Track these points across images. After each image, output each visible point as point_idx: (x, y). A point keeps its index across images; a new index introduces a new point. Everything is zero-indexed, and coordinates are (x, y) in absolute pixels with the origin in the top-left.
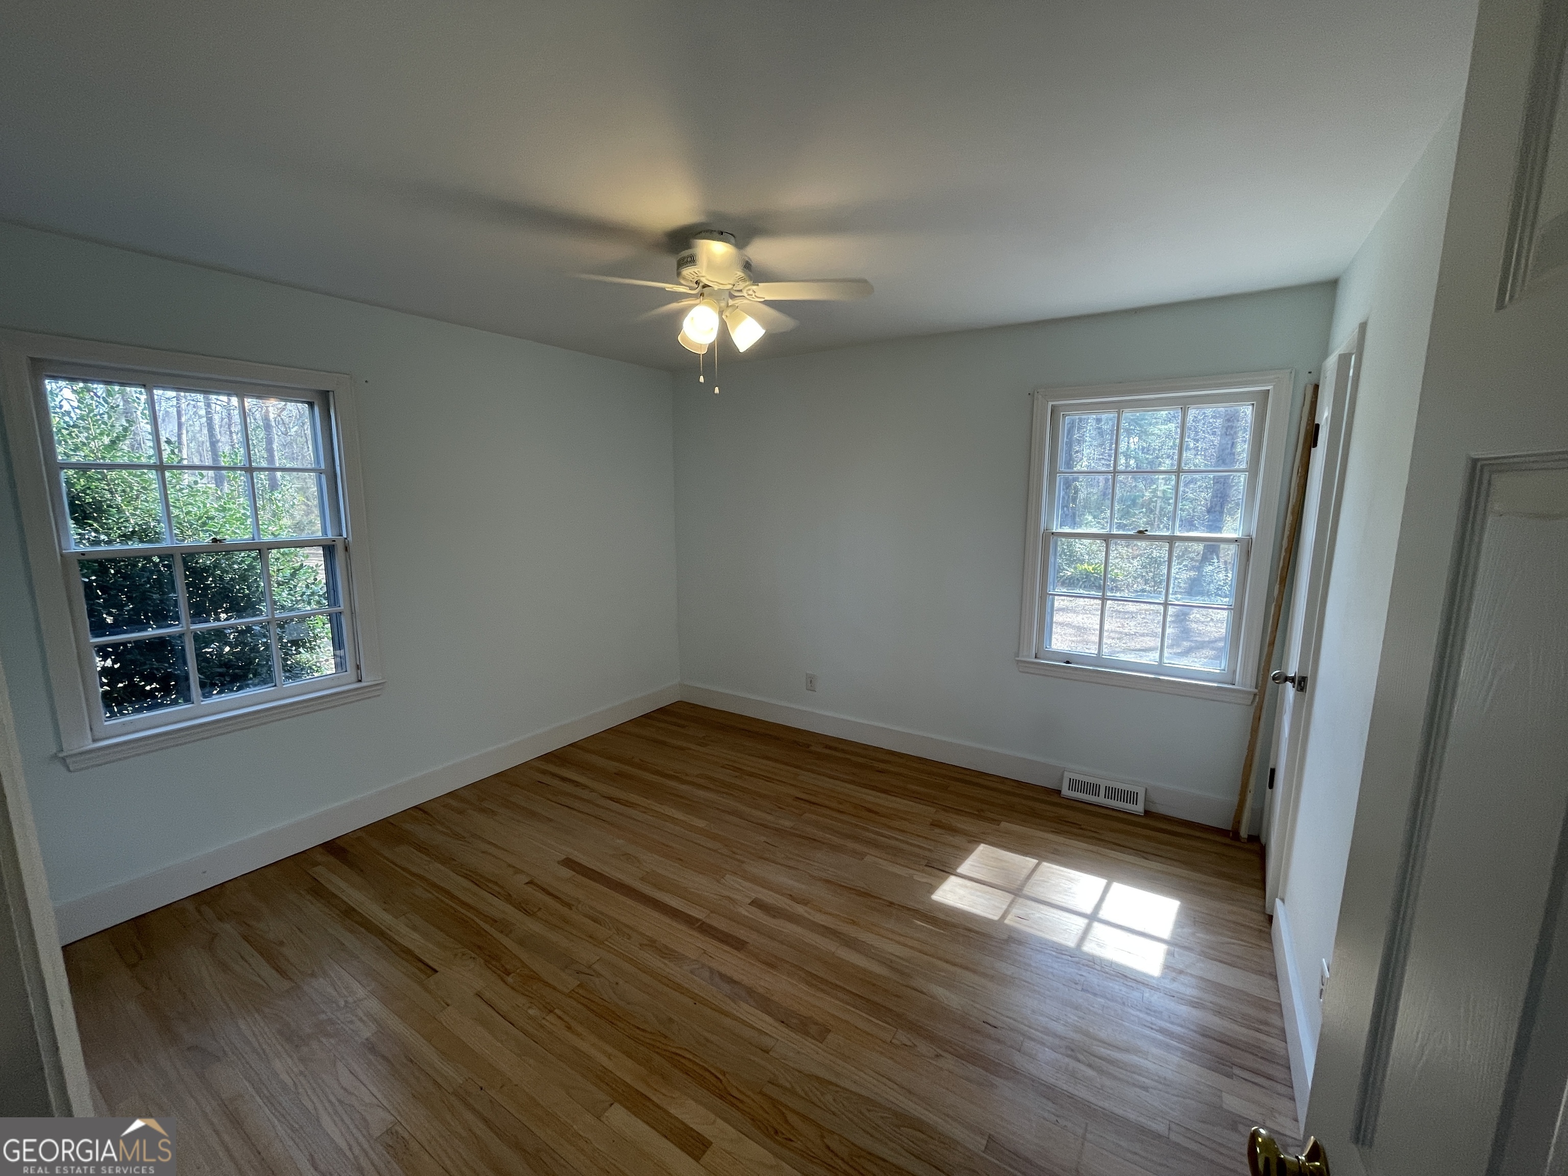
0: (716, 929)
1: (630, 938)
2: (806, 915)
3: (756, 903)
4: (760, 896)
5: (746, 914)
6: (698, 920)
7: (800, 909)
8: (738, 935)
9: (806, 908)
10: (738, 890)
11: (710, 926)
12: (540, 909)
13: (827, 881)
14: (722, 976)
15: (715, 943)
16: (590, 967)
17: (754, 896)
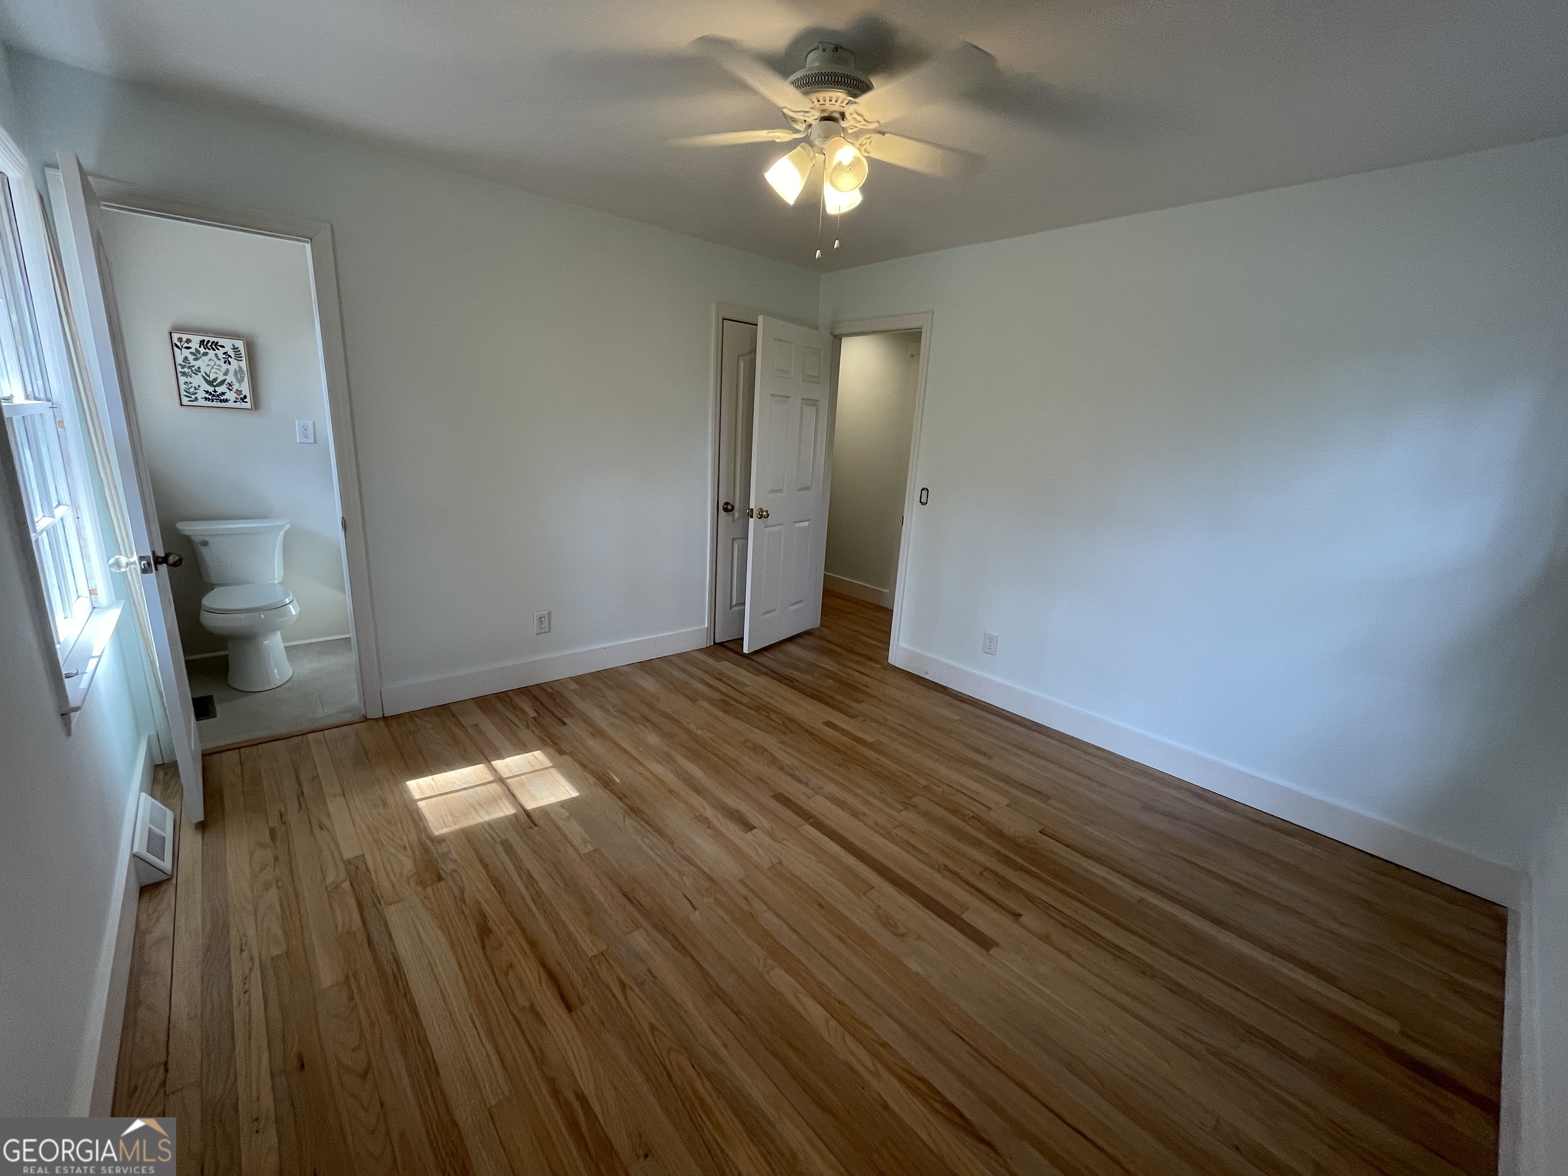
0: (795, 812)
1: (876, 823)
2: (707, 806)
3: (749, 827)
4: (741, 833)
5: (761, 819)
6: (811, 824)
7: (709, 812)
8: (778, 804)
9: (703, 813)
10: (761, 846)
11: (801, 816)
12: (981, 874)
13: (660, 833)
14: (800, 781)
15: (799, 803)
16: (906, 808)
17: (749, 836)
